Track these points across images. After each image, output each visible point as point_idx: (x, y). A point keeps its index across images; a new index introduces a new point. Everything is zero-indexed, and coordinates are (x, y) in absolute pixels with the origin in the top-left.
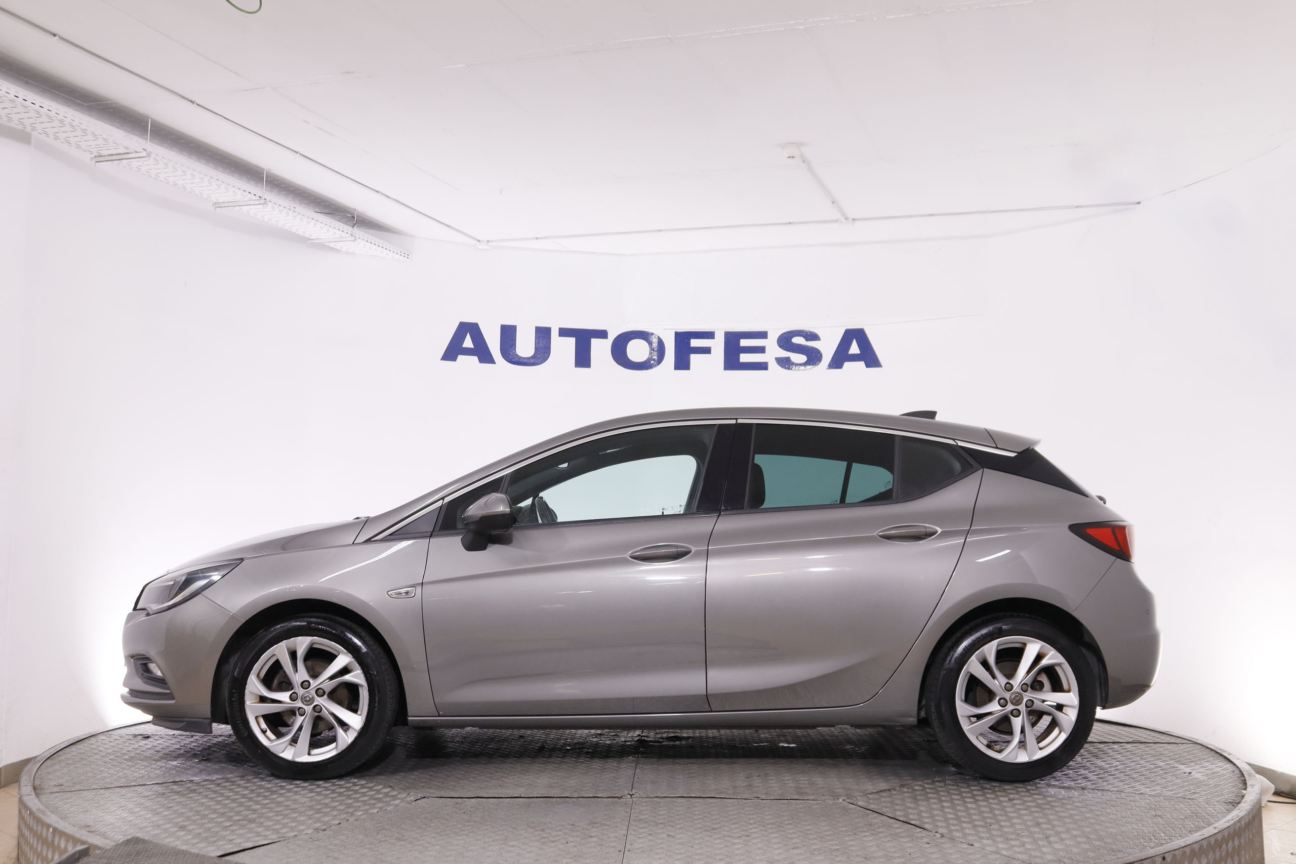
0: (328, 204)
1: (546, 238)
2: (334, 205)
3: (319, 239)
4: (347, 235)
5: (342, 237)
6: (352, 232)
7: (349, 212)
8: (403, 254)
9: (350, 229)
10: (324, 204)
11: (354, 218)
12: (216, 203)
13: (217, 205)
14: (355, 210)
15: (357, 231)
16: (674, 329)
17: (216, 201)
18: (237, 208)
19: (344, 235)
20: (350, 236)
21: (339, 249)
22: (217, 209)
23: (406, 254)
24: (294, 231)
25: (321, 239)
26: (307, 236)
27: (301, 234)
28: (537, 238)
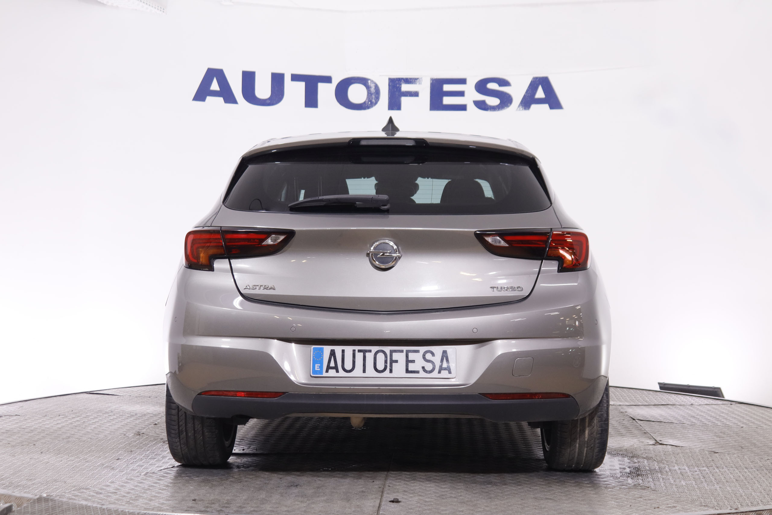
8: (159, 8)
16: (387, 76)
21: (105, 3)
23: (162, 8)
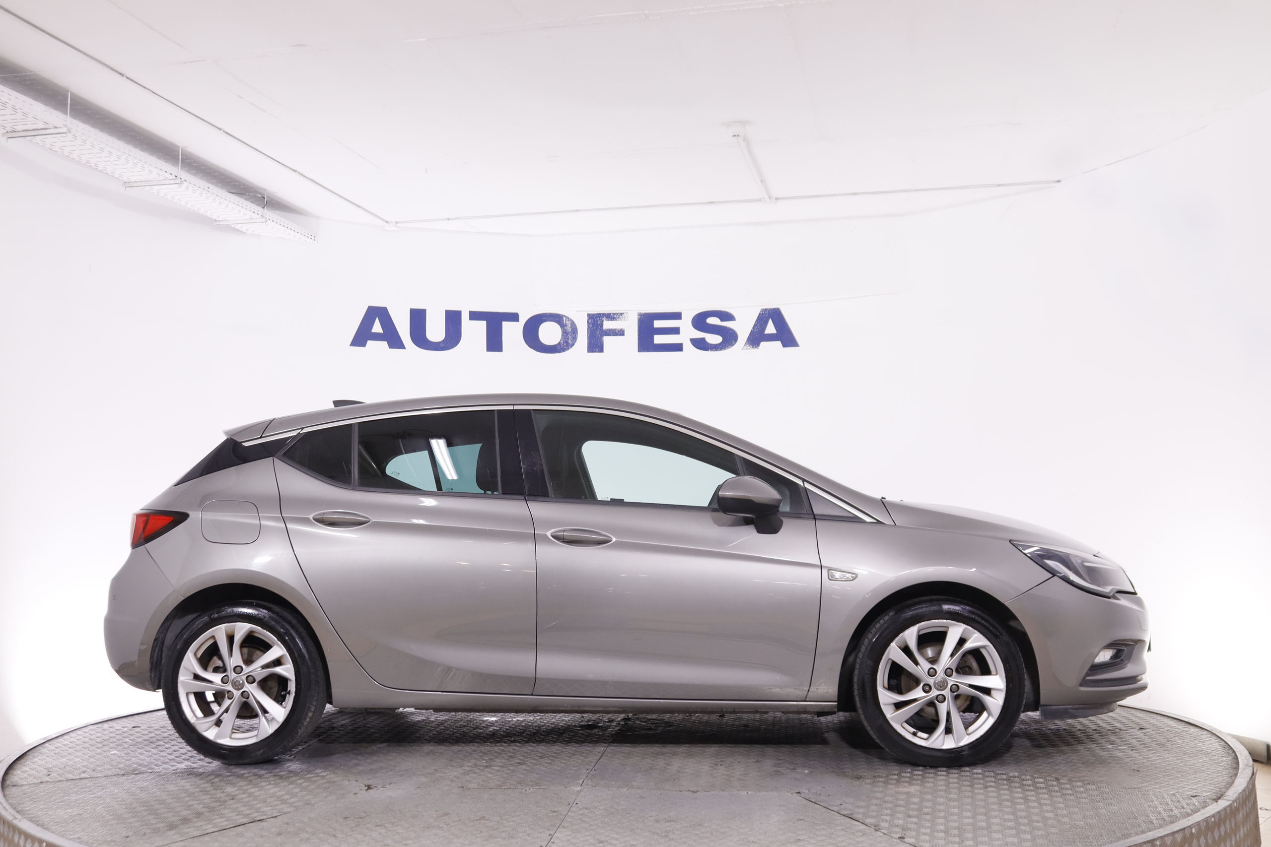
0: (237, 183)
1: (458, 218)
2: (244, 184)
3: (226, 220)
4: (258, 217)
5: (252, 219)
6: (263, 213)
7: (260, 193)
8: (310, 236)
9: (260, 209)
10: (233, 183)
11: (265, 198)
12: (126, 182)
13: (128, 185)
14: (265, 190)
15: (267, 212)
16: (586, 311)
17: (127, 181)
18: (147, 188)
19: (254, 216)
20: (261, 217)
21: (247, 232)
22: (127, 189)
23: (313, 236)
24: (202, 212)
25: (228, 220)
26: (214, 217)
27: (209, 216)
28: (448, 219)
